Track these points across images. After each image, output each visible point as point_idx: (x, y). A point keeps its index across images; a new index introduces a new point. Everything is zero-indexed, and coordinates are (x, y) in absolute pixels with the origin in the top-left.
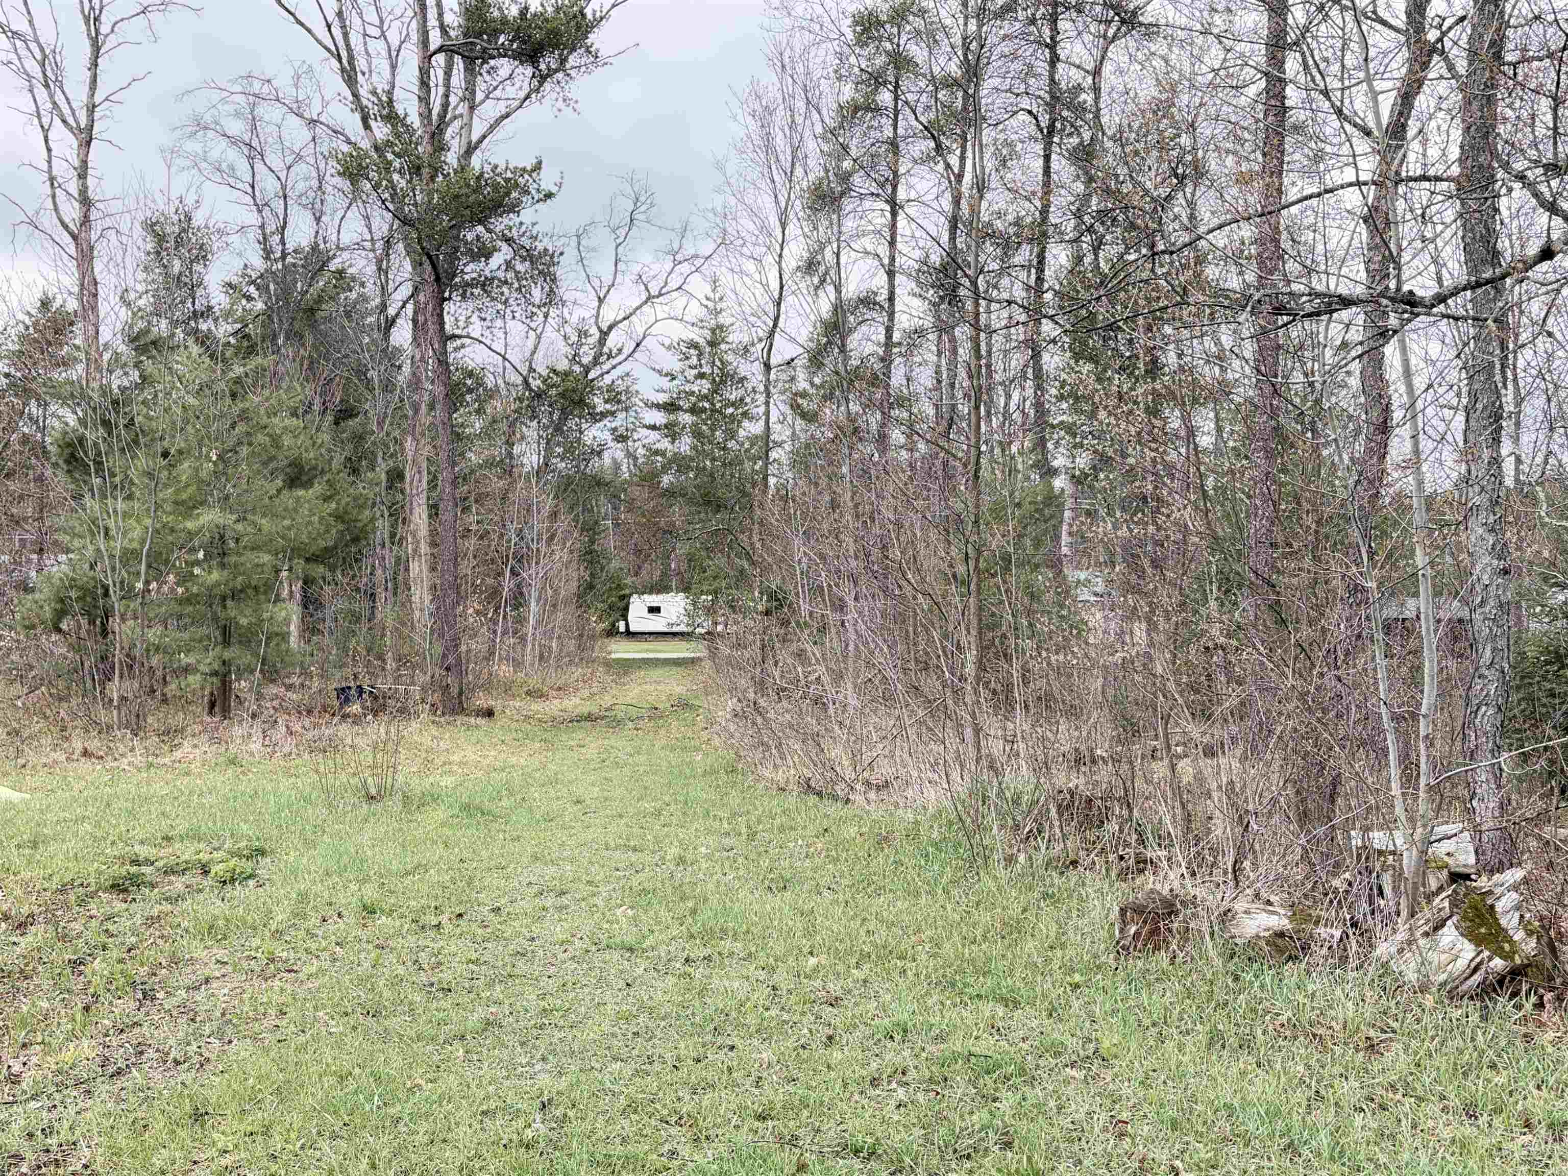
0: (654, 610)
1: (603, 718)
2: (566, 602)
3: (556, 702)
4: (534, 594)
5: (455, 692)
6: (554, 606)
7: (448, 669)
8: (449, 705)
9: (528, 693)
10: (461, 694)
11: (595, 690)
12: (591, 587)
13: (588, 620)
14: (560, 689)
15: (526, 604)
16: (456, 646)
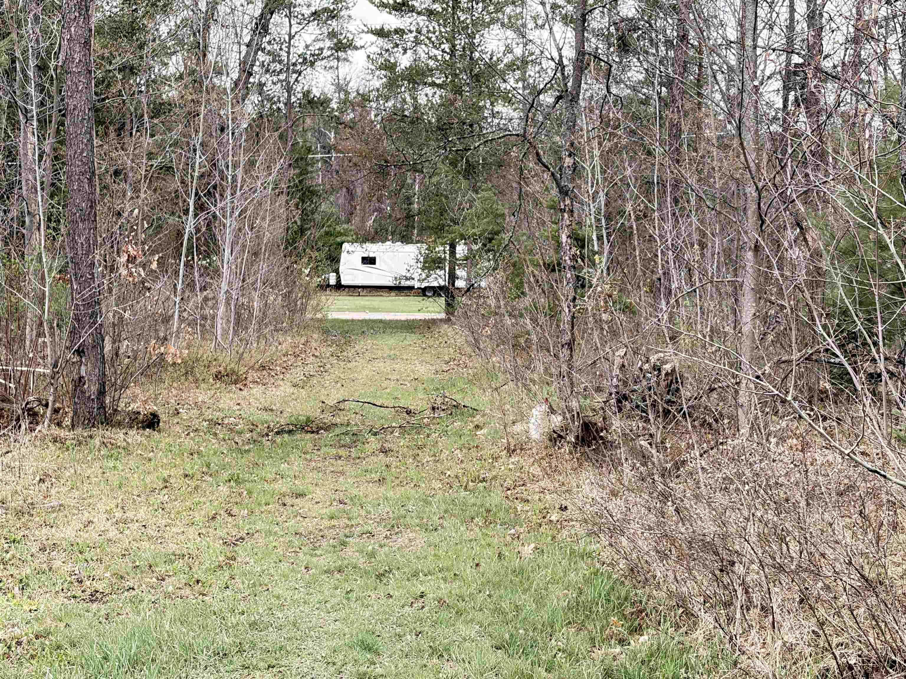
0: (369, 261)
1: (328, 428)
2: (273, 247)
3: (257, 390)
4: (229, 237)
5: (91, 388)
6: (256, 254)
7: (80, 352)
8: (83, 410)
9: (218, 377)
10: (102, 393)
11: (311, 369)
12: (302, 231)
13: (300, 272)
14: (263, 368)
15: (218, 251)
16: (94, 315)
